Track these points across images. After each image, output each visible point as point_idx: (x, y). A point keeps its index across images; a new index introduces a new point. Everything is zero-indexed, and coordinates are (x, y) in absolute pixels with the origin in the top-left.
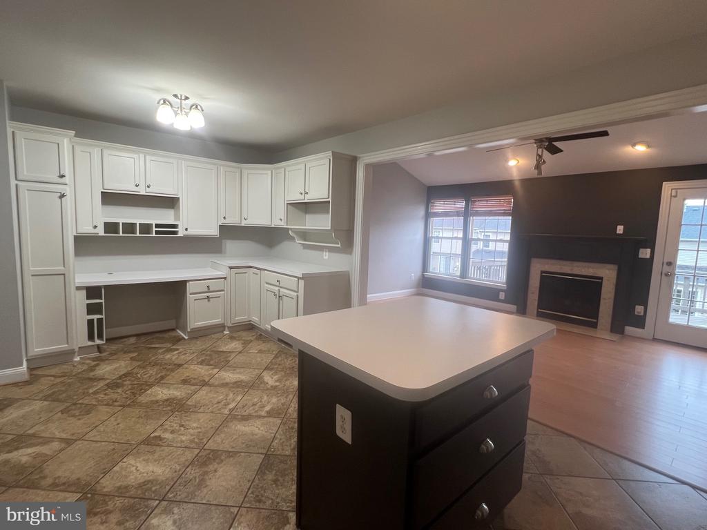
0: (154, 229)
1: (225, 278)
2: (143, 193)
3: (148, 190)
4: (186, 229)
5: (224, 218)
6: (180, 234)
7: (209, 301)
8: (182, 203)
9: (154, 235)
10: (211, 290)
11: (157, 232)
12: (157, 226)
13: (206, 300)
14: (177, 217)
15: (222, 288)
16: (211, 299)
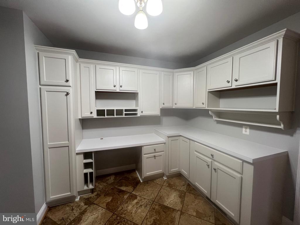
0: (124, 113)
1: (165, 143)
2: (118, 91)
3: (121, 89)
4: (142, 112)
5: (164, 104)
6: (139, 115)
7: (155, 158)
8: (140, 96)
9: (124, 116)
10: (157, 151)
11: (126, 114)
12: (126, 110)
13: (154, 158)
14: (137, 105)
15: (163, 150)
16: (156, 157)
